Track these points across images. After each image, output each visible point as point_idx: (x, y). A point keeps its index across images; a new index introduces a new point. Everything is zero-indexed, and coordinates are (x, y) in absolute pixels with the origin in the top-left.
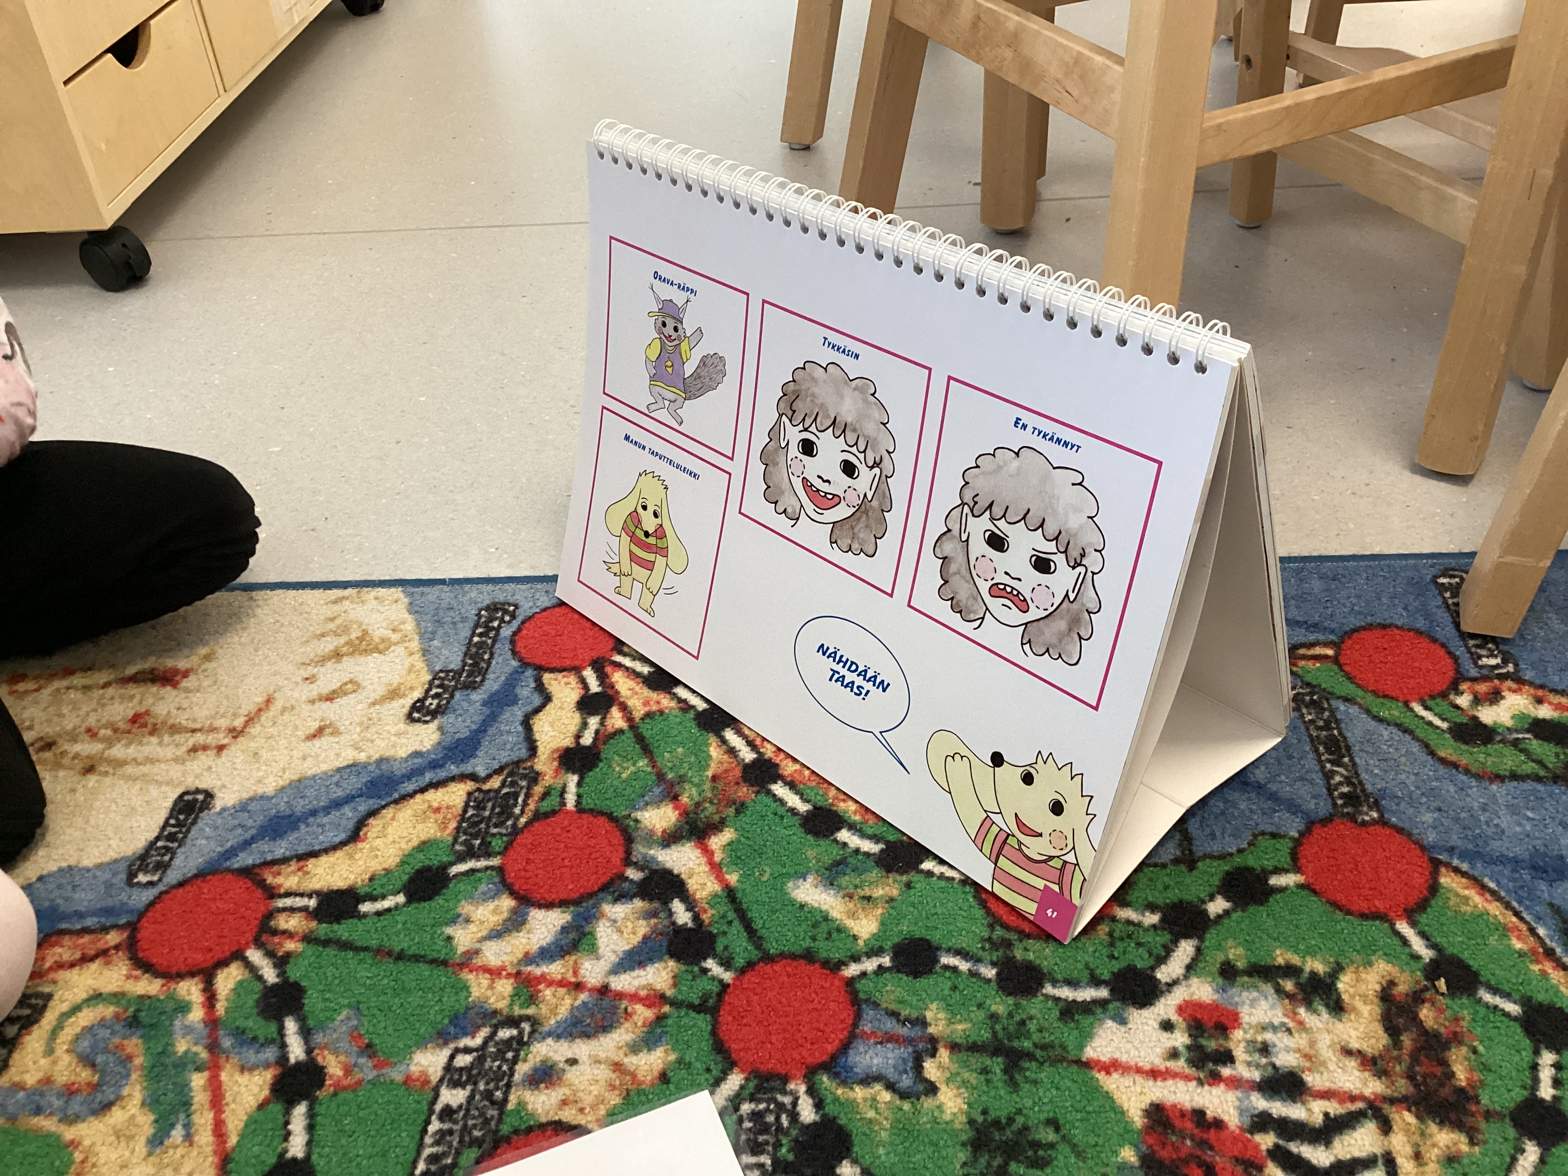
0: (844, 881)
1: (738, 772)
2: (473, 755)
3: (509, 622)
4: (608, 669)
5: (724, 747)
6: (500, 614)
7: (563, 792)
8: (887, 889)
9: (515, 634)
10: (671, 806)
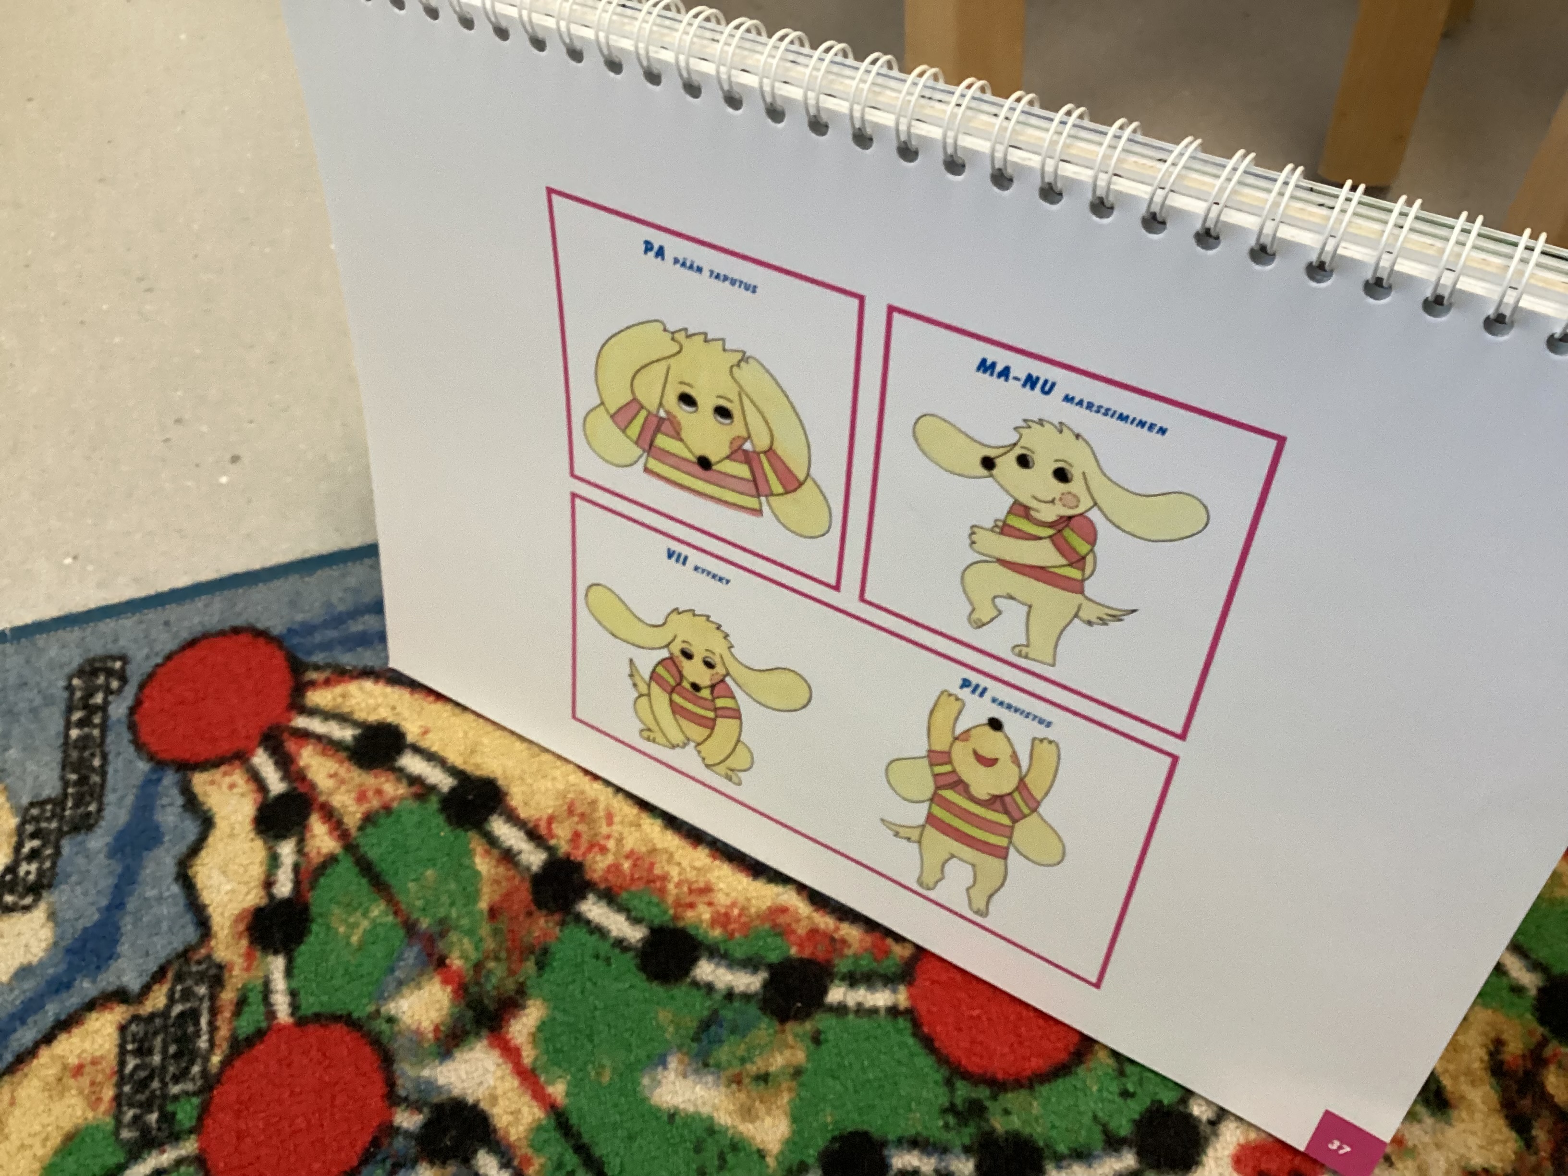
0: (723, 1054)
1: (525, 894)
2: (112, 956)
3: (120, 690)
4: (291, 745)
5: (496, 852)
6: (101, 680)
7: (266, 991)
8: (787, 1053)
9: (133, 710)
10: (437, 980)
